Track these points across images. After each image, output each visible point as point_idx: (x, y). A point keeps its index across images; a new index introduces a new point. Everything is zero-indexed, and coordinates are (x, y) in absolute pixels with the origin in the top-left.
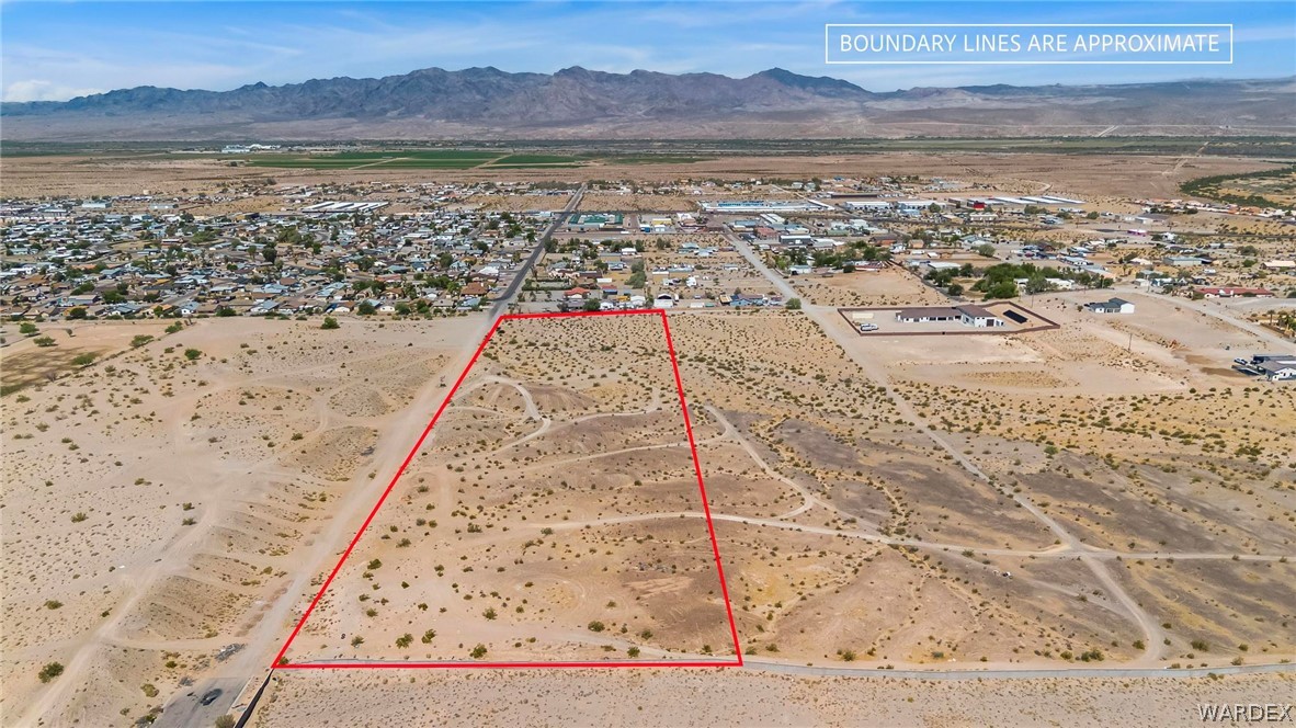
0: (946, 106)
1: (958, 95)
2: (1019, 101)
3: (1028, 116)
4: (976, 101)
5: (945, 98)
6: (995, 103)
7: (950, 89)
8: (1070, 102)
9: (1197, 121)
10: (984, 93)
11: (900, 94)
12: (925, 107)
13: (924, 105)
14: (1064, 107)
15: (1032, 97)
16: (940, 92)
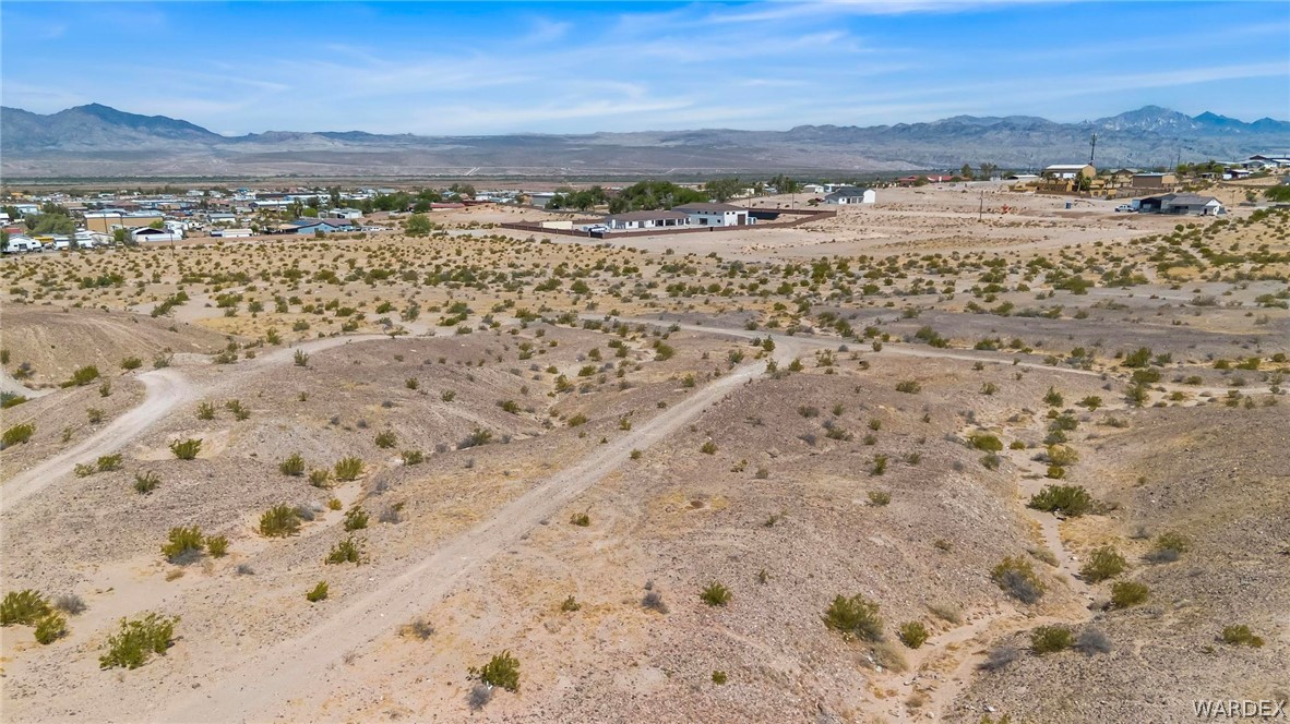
0: (306, 149)
1: (316, 140)
2: (378, 146)
3: (392, 158)
4: (339, 145)
5: (303, 142)
6: (356, 148)
7: (308, 134)
8: (427, 148)
9: (541, 165)
10: (342, 139)
11: (251, 137)
12: (285, 150)
13: (283, 148)
14: (424, 152)
15: (392, 144)
16: (297, 136)
